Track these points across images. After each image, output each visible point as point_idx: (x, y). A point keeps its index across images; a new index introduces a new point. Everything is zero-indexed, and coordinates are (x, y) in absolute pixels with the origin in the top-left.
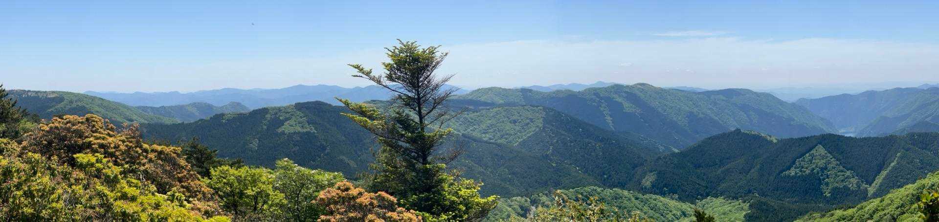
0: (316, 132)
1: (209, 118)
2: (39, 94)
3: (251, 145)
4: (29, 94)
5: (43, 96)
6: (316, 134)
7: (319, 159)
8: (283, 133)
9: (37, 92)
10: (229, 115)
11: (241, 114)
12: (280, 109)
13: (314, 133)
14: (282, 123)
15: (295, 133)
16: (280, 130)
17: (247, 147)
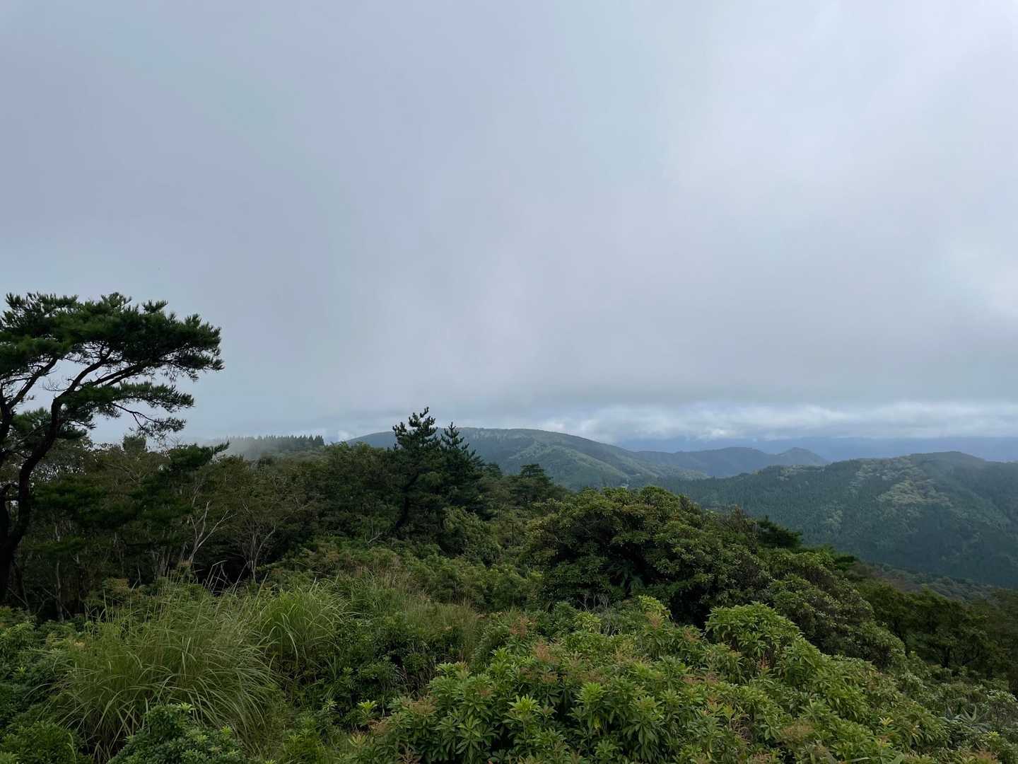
0: (951, 505)
1: (756, 472)
2: (496, 434)
3: (830, 519)
4: (482, 433)
5: (502, 437)
6: (951, 509)
7: (958, 554)
8: (889, 503)
9: (493, 431)
10: (792, 470)
11: (810, 468)
12: (882, 463)
13: (948, 507)
14: (887, 487)
15: (909, 505)
16: (882, 498)
17: (823, 522)
